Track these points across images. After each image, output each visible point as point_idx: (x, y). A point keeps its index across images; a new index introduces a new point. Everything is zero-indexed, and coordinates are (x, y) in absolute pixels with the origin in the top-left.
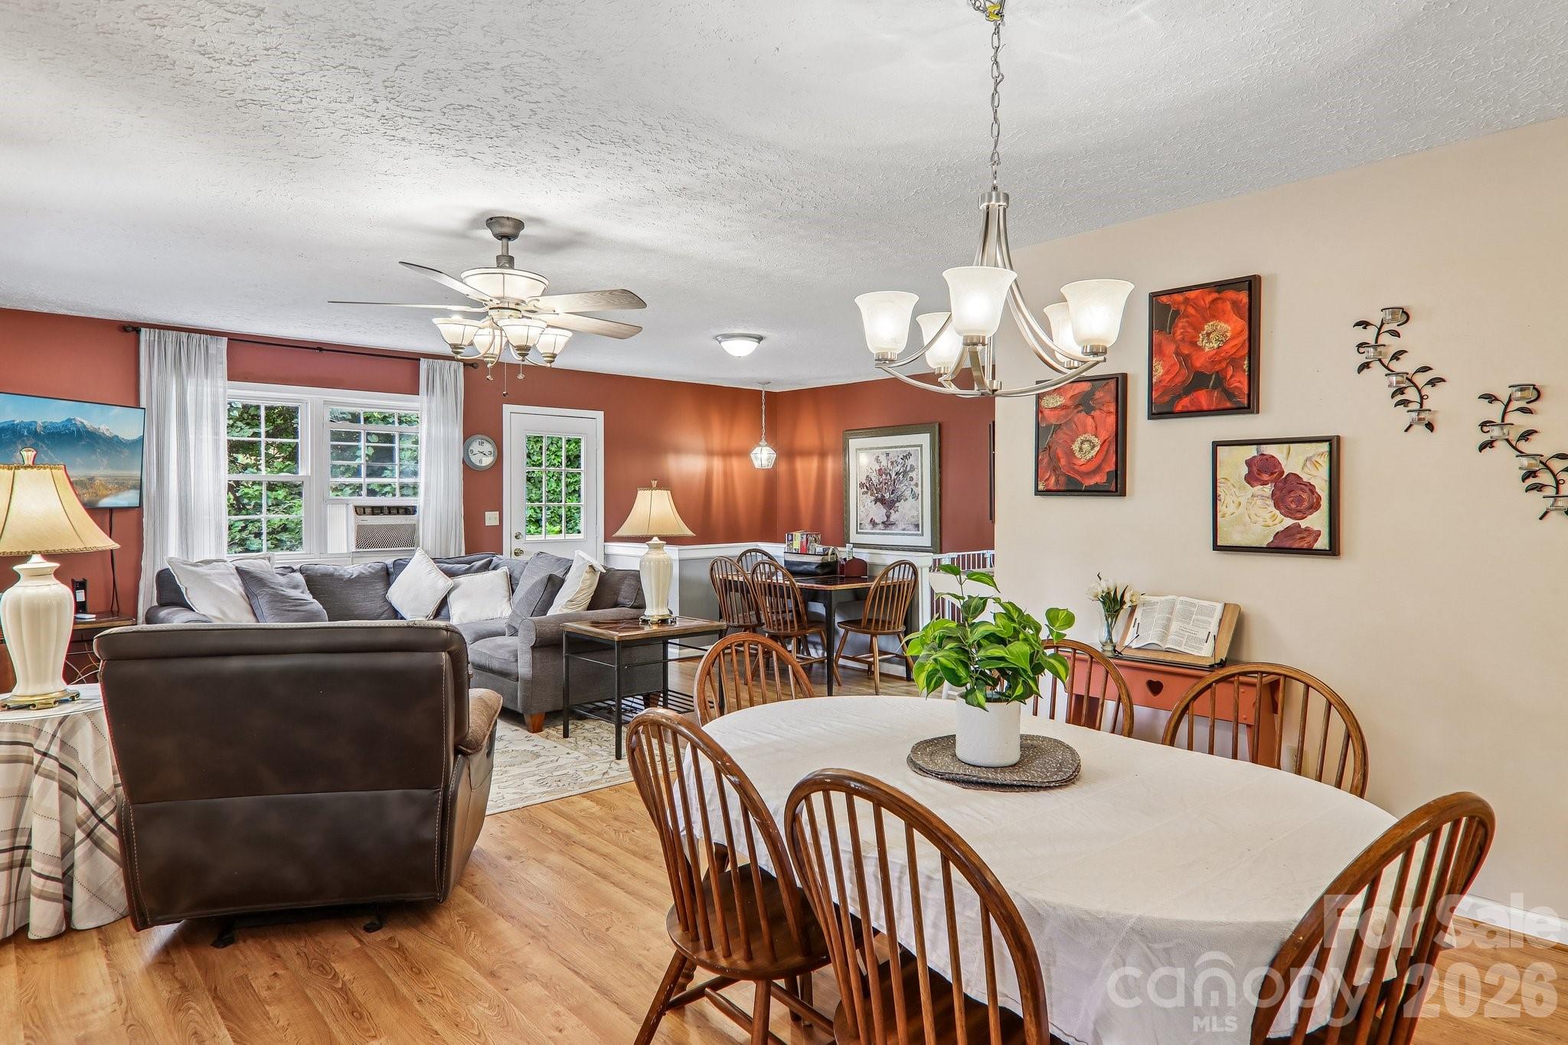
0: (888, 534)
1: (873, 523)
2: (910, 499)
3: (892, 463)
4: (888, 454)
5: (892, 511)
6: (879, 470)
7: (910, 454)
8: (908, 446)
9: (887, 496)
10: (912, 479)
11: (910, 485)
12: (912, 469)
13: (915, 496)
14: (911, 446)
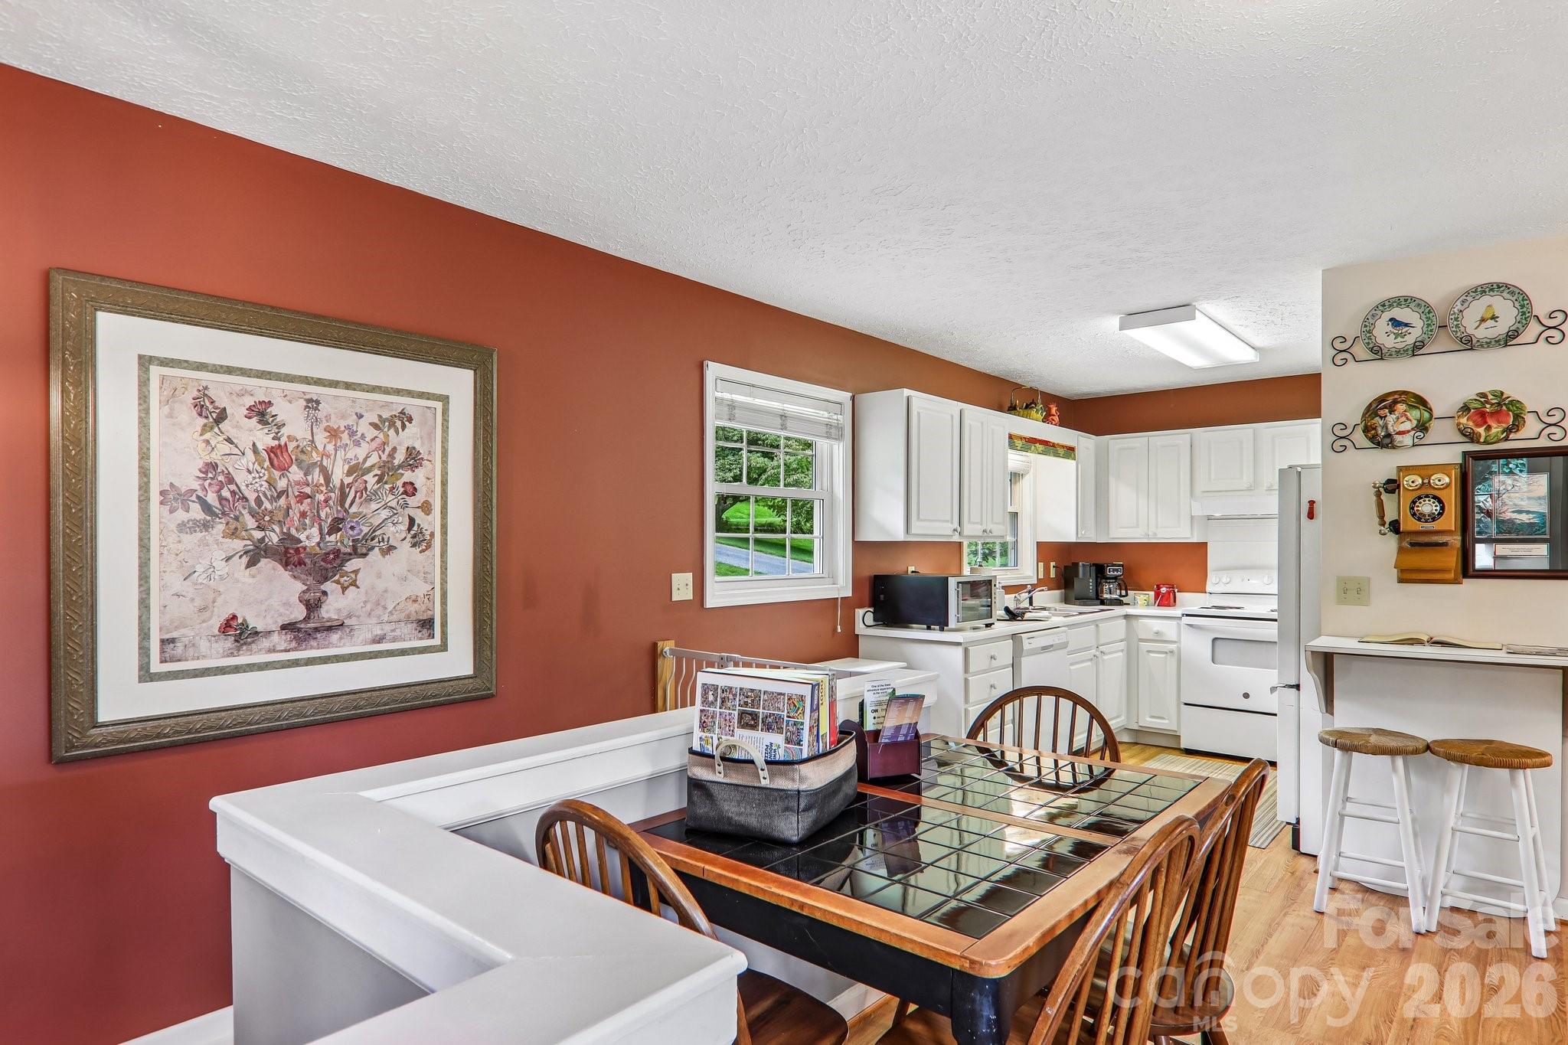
0: (310, 662)
1: (238, 632)
2: (405, 549)
3: (333, 434)
4: (313, 404)
5: (328, 586)
6: (271, 451)
7: (405, 418)
8: (398, 392)
9: (310, 538)
10: (410, 489)
11: (405, 506)
12: (414, 459)
13: (419, 539)
14: (410, 394)
